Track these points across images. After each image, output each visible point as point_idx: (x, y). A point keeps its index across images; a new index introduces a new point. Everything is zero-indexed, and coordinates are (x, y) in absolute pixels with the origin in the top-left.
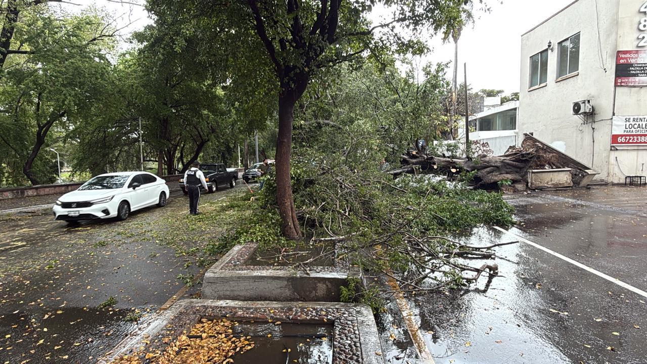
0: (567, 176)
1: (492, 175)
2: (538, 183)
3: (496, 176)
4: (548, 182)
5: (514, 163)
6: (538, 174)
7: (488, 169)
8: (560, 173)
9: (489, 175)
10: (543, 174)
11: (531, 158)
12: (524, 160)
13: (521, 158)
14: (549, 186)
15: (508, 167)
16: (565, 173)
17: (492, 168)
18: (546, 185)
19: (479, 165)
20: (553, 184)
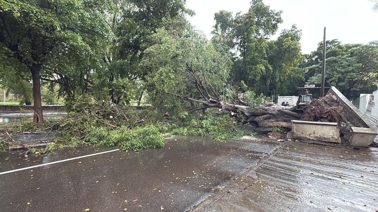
0: (333, 131)
1: (269, 121)
2: (299, 133)
3: (272, 122)
4: (310, 134)
5: (292, 112)
6: (300, 126)
7: (265, 116)
8: (325, 127)
9: (265, 121)
10: (305, 125)
11: (305, 109)
12: (299, 111)
13: (297, 109)
14: (311, 138)
15: (286, 116)
16: (330, 127)
17: (269, 115)
18: (308, 137)
19: (259, 112)
20: (316, 137)
